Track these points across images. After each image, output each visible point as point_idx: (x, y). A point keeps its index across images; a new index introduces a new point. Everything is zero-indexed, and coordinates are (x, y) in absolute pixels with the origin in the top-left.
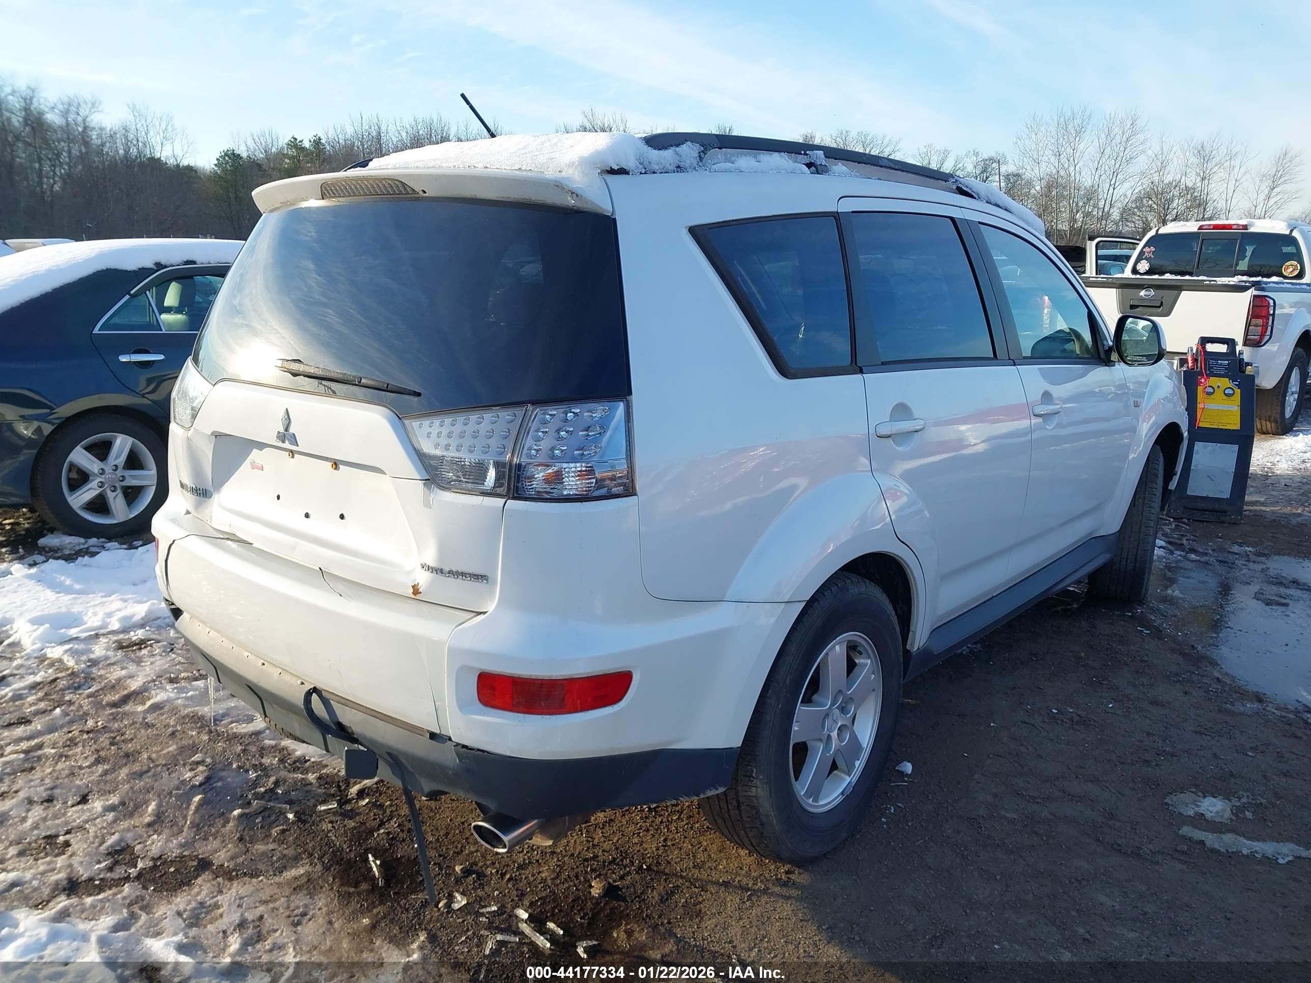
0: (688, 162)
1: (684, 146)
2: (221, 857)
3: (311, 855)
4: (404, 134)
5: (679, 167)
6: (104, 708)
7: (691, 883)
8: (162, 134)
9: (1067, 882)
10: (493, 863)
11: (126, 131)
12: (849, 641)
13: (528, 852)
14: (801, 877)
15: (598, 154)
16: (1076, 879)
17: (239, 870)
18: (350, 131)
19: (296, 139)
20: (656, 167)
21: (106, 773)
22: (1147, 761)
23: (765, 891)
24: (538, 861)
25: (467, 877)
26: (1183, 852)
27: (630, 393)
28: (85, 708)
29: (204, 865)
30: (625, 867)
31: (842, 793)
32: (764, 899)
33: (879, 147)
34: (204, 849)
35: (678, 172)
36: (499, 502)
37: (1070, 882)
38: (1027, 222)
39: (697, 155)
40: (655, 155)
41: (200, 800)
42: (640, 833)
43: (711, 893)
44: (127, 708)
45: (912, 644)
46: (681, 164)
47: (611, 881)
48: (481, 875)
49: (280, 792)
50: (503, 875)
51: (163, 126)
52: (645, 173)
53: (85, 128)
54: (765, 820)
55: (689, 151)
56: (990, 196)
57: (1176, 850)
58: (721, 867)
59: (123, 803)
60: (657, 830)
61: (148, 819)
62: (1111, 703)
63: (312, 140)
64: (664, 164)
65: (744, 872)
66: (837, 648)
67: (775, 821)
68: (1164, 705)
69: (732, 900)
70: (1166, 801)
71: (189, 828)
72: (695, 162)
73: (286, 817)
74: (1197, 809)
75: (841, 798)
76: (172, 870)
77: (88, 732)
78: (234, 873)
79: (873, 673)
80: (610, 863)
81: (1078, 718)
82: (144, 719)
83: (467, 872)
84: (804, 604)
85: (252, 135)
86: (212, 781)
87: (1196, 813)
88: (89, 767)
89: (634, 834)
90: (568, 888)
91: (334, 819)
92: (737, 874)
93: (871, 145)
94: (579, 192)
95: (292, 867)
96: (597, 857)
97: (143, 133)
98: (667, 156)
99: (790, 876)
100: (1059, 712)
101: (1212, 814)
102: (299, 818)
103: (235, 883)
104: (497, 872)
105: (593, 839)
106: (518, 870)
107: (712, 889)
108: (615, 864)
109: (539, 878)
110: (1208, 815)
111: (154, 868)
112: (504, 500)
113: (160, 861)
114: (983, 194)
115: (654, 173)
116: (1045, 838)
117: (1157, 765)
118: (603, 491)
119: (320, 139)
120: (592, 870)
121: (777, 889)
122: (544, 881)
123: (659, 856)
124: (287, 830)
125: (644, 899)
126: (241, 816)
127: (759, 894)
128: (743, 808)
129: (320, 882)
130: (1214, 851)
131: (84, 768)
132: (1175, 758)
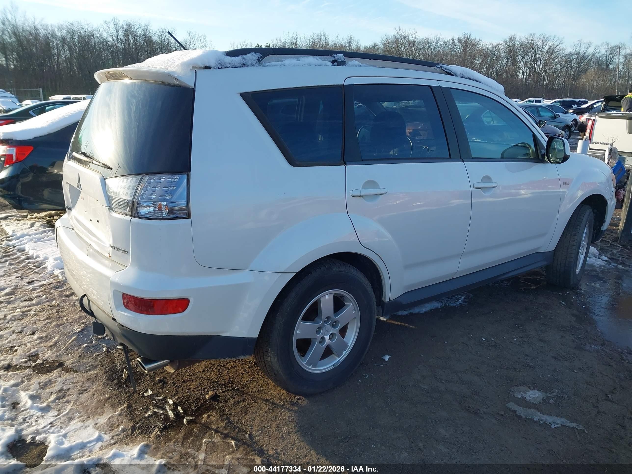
0: (250, 62)
1: (249, 55)
2: (68, 363)
3: (103, 366)
4: (308, 42)
5: (244, 65)
6: (62, 297)
7: (252, 399)
8: (201, 45)
9: (430, 421)
10: (174, 379)
11: (186, 43)
12: (335, 294)
13: (191, 376)
14: (303, 402)
15: (192, 60)
16: (435, 421)
17: (72, 369)
18: (283, 40)
19: (258, 45)
20: (228, 65)
21: (48, 323)
22: (515, 369)
23: (282, 406)
24: (193, 380)
25: (159, 383)
26: (502, 415)
27: (190, 171)
28: (56, 296)
29: (61, 365)
30: (228, 387)
31: (334, 365)
32: (280, 409)
33: (551, 42)
34: (63, 359)
35: (242, 67)
36: (129, 218)
37: (432, 421)
38: (491, 87)
39: (256, 59)
40: (228, 59)
41: (75, 338)
42: (244, 373)
43: (258, 404)
44: (71, 298)
45: (385, 299)
46: (245, 63)
47: (218, 392)
48: (165, 383)
49: (107, 339)
50: (175, 384)
51: (202, 41)
52: (222, 68)
53: (168, 43)
54: (276, 373)
55: (251, 57)
56: (464, 74)
57: (498, 414)
58: (270, 393)
59: (46, 337)
60: (252, 373)
61: (51, 344)
62: (516, 338)
63: (266, 45)
64: (234, 64)
65: (278, 396)
66: (327, 297)
67: (282, 374)
68: (546, 342)
69: (265, 407)
70: (511, 389)
71: (64, 349)
72: (254, 62)
73: (103, 349)
74: (524, 395)
75: (332, 367)
76: (48, 365)
77: (51, 306)
78: (70, 370)
79: (354, 309)
80: (222, 385)
81: (495, 344)
82: (75, 303)
83: (160, 381)
84: (295, 274)
85: (240, 44)
86: (84, 331)
87: (522, 397)
88: (43, 320)
89: (241, 373)
90: (198, 393)
91: (120, 352)
92: (275, 397)
93: (547, 41)
94: (178, 78)
95: (93, 370)
96: (219, 381)
97: (193, 45)
98: (237, 60)
99: (298, 401)
100: (486, 340)
101: (530, 398)
102: (107, 351)
103: (67, 374)
104: (173, 383)
105: (222, 373)
106: (182, 383)
107: (259, 402)
108: (224, 386)
109: (189, 387)
110: (528, 398)
111: (42, 364)
112: (131, 217)
113: (45, 361)
114: (458, 73)
115: (228, 68)
116: (434, 400)
117: (520, 371)
118: (174, 216)
119: (269, 45)
120: (213, 387)
121: (288, 406)
122: (190, 389)
123: (246, 384)
124: (100, 355)
125: (227, 403)
126: (86, 347)
127: (279, 407)
128: (267, 366)
129: (99, 378)
130: (519, 417)
131: (41, 321)
132: (531, 369)
